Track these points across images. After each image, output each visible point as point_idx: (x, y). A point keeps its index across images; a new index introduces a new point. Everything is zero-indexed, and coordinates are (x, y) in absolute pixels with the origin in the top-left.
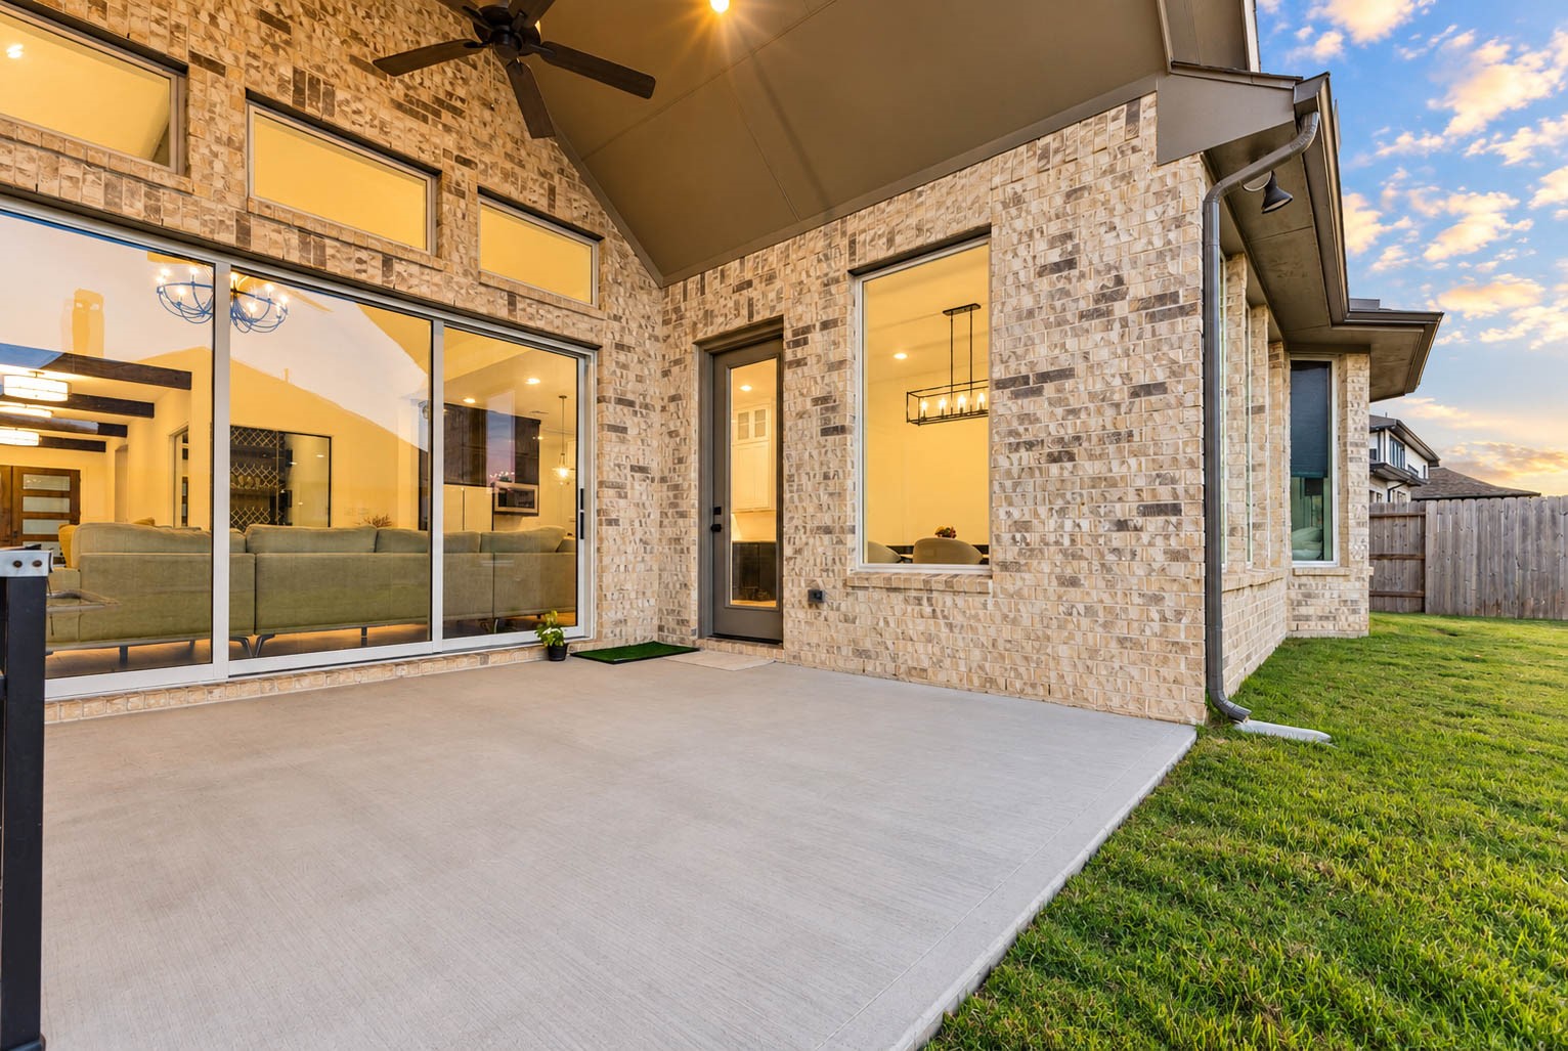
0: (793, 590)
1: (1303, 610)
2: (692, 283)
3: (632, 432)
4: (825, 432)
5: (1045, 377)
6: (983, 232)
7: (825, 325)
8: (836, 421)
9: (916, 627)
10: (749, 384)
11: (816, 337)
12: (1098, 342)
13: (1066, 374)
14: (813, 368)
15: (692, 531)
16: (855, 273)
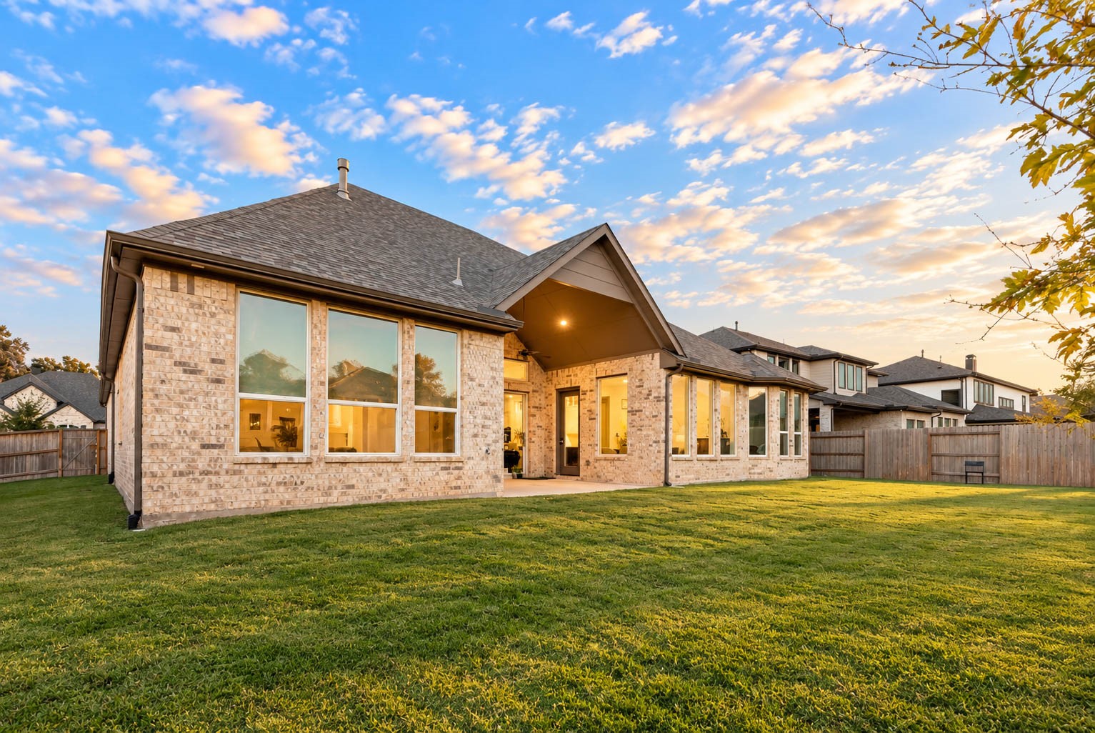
0: (582, 462)
1: (752, 471)
2: (555, 372)
3: (537, 416)
4: (590, 419)
5: (637, 411)
6: (626, 374)
7: (591, 391)
8: (593, 416)
9: (611, 469)
10: (571, 404)
11: (588, 393)
12: (646, 404)
13: (641, 411)
14: (587, 401)
15: (554, 444)
16: (597, 378)
